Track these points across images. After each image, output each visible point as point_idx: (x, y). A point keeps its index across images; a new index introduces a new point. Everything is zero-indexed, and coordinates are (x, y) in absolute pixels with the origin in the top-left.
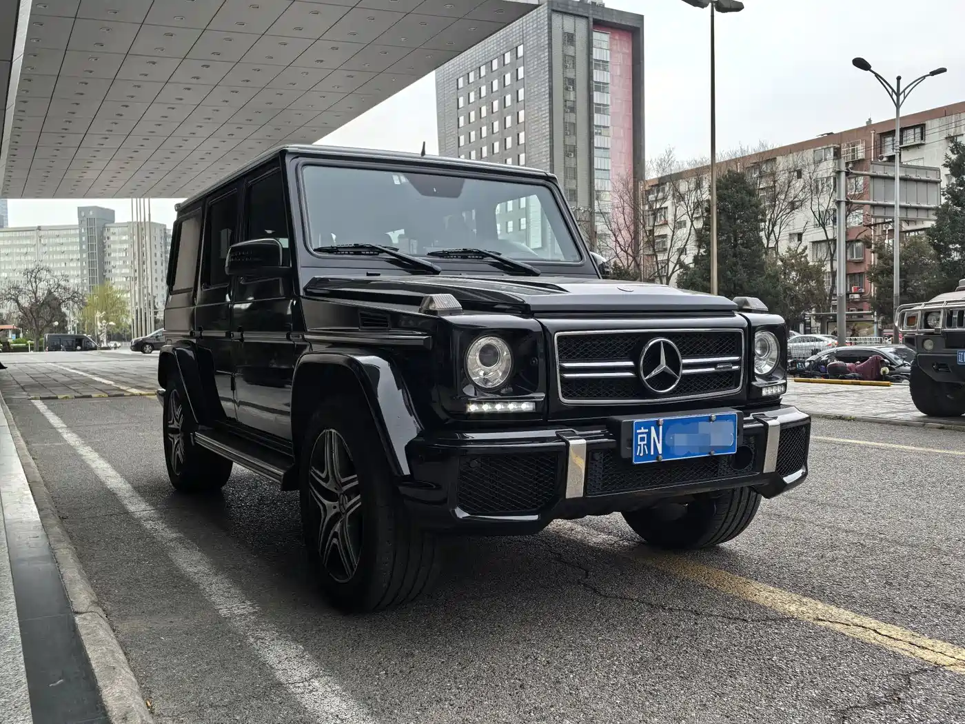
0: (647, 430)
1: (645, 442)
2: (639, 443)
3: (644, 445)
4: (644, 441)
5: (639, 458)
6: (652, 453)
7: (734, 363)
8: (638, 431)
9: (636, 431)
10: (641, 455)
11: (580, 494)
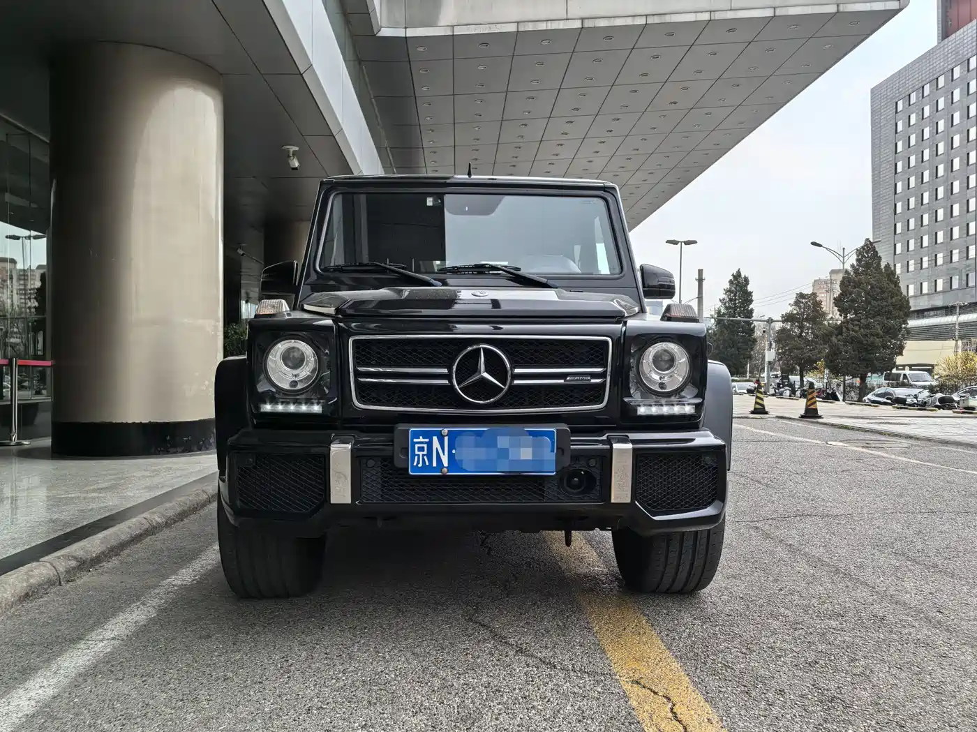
0: (427, 440)
1: (425, 453)
2: (417, 452)
3: (423, 455)
4: (424, 451)
5: (416, 468)
6: (435, 464)
7: (594, 375)
8: (415, 440)
9: (412, 440)
10: (420, 465)
11: (347, 500)
